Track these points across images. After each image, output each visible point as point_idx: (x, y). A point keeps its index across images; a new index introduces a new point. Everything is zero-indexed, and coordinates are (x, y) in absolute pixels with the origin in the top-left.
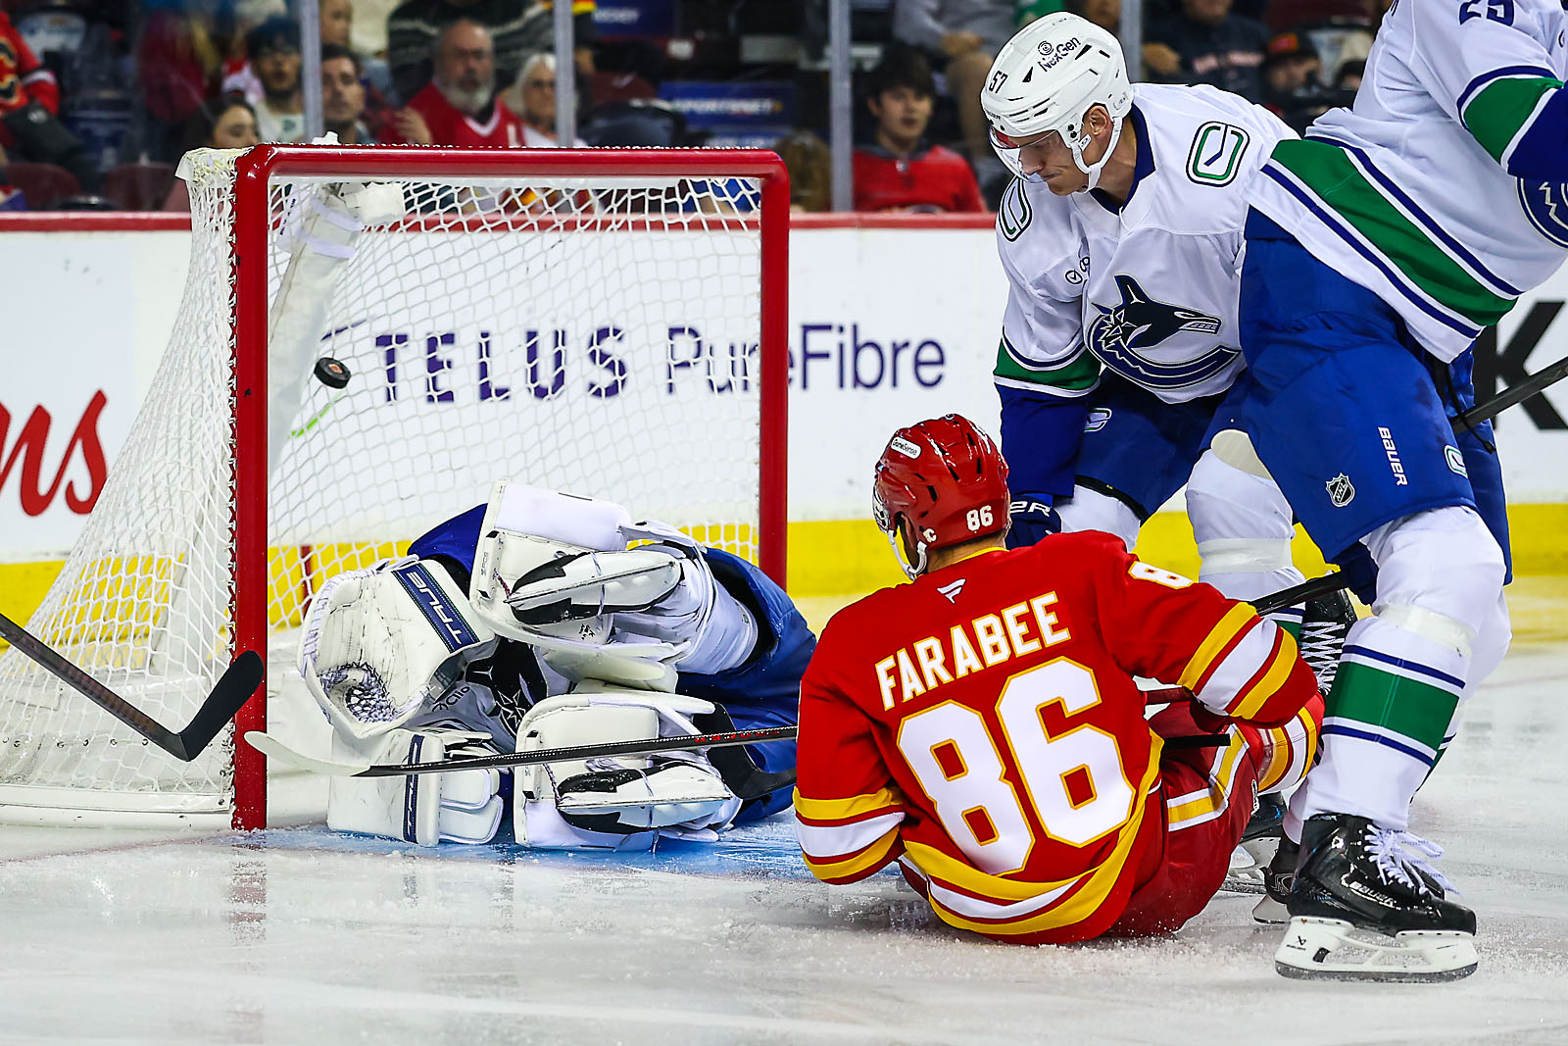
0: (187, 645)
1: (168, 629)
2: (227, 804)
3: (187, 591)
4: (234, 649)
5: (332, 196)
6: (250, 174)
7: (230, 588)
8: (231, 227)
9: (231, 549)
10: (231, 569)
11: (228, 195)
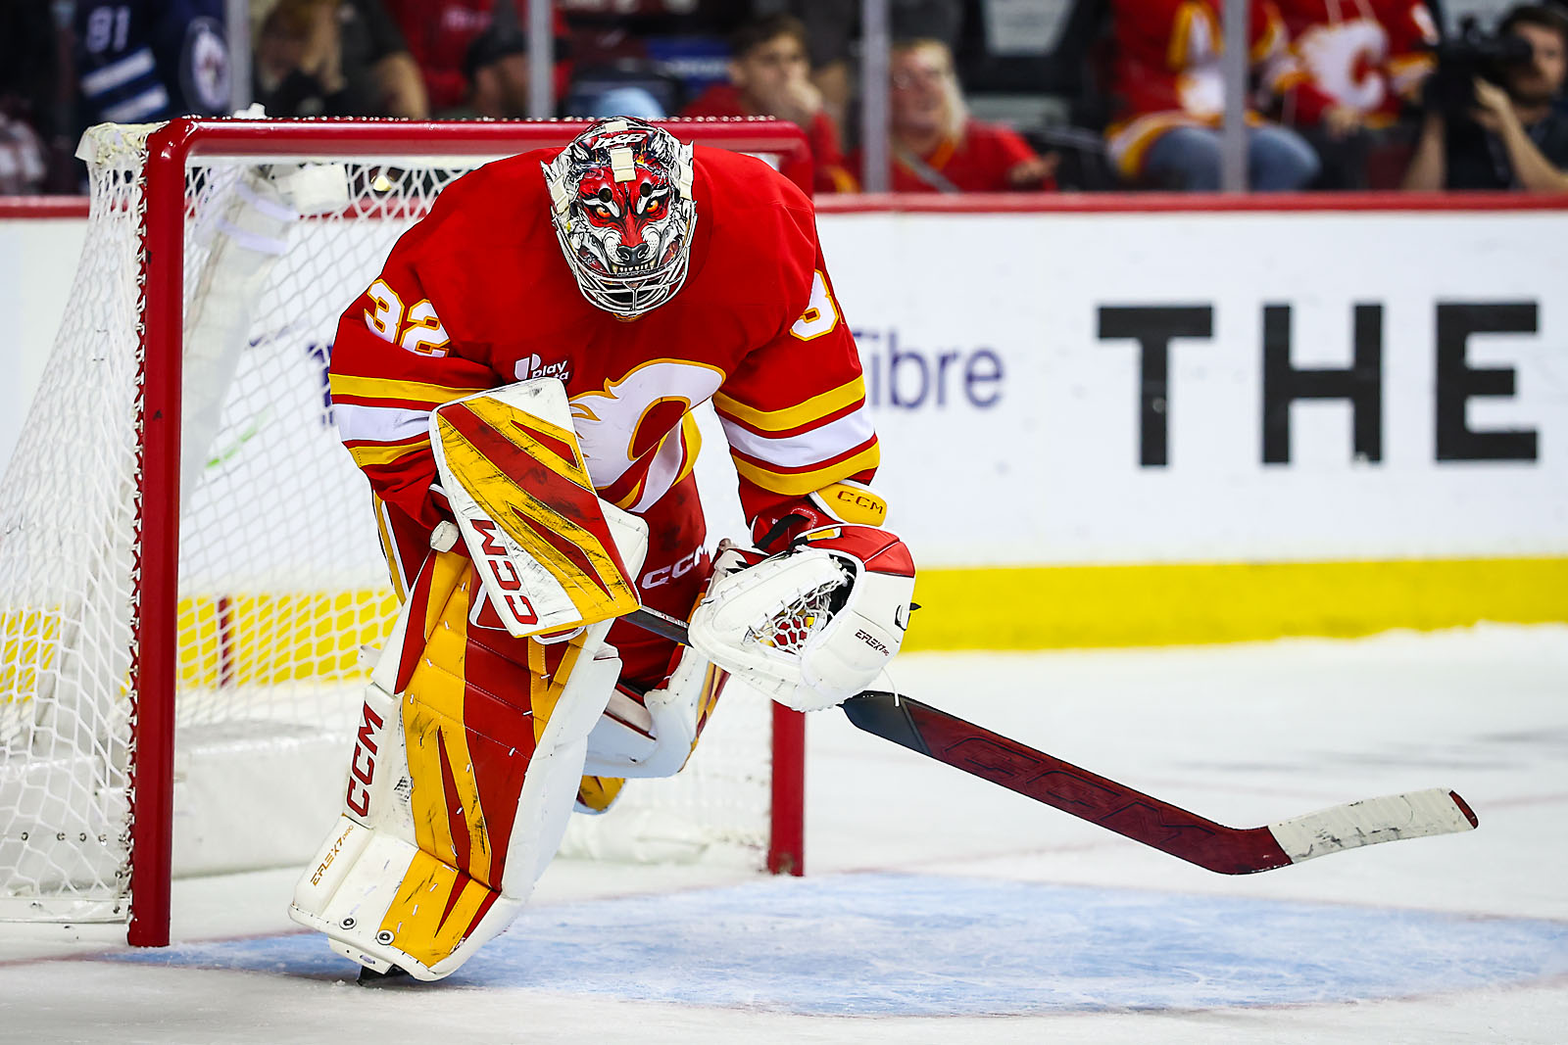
0: (79, 719)
1: (55, 701)
2: (124, 913)
3: (78, 652)
4: (135, 724)
5: (261, 181)
6: (165, 155)
7: (131, 648)
8: (141, 218)
9: (135, 604)
10: (133, 627)
11: (138, 178)
